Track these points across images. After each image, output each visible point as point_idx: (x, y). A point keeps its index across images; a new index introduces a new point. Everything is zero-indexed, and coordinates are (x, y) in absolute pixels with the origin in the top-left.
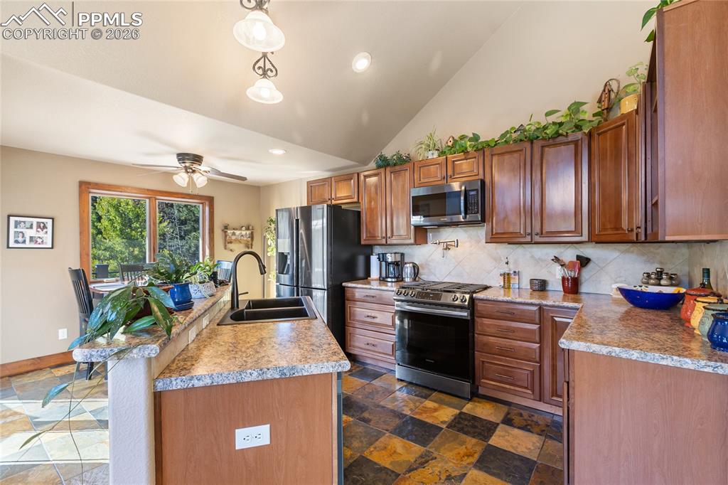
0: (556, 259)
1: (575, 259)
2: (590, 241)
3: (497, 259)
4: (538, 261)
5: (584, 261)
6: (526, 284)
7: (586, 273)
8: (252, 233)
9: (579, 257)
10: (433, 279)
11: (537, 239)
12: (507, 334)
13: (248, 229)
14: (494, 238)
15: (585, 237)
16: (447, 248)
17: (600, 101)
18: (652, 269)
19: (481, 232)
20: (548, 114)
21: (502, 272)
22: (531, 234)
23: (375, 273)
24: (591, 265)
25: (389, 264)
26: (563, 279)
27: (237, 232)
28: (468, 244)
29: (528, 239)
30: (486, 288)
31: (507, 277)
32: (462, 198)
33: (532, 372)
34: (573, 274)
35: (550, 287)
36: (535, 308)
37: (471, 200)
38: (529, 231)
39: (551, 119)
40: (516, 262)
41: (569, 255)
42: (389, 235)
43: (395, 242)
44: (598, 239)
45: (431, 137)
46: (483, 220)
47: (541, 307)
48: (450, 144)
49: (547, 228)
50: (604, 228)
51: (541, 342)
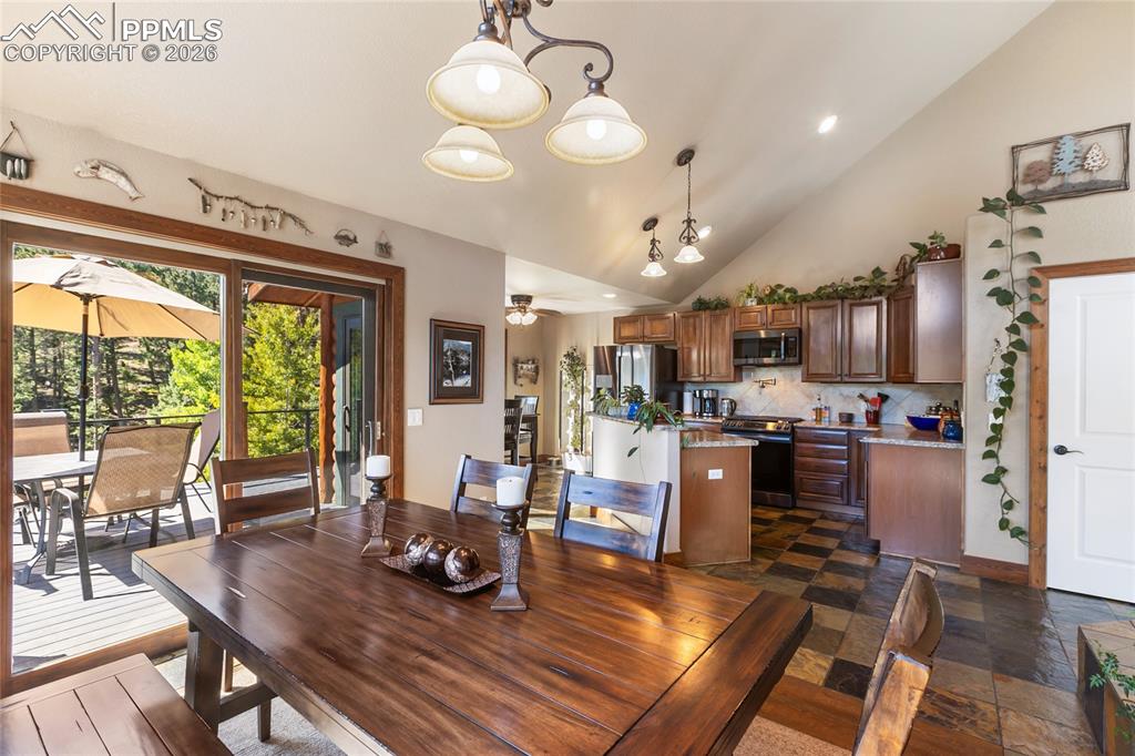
0: (861, 396)
1: (876, 396)
2: (888, 381)
3: (810, 397)
4: (846, 398)
5: (883, 398)
6: (835, 417)
7: (885, 408)
8: (537, 368)
9: (879, 395)
10: (747, 413)
11: (846, 379)
12: (822, 454)
13: (533, 363)
14: (809, 377)
15: (884, 379)
16: (763, 387)
17: (897, 269)
18: (933, 404)
19: (798, 373)
20: (856, 279)
21: (814, 407)
22: (841, 375)
23: (688, 409)
24: (889, 401)
25: (705, 400)
26: (867, 412)
27: (525, 366)
28: (782, 383)
29: (839, 379)
30: (801, 420)
31: (818, 411)
32: (783, 343)
33: (842, 483)
34: (874, 408)
35: (856, 420)
36: (844, 433)
37: (790, 346)
38: (839, 373)
39: (858, 283)
40: (827, 398)
41: (872, 393)
42: (707, 373)
43: (713, 379)
44: (893, 380)
45: (751, 287)
46: (800, 363)
47: (849, 432)
48: (767, 292)
49: (854, 371)
50: (896, 372)
51: (849, 459)
